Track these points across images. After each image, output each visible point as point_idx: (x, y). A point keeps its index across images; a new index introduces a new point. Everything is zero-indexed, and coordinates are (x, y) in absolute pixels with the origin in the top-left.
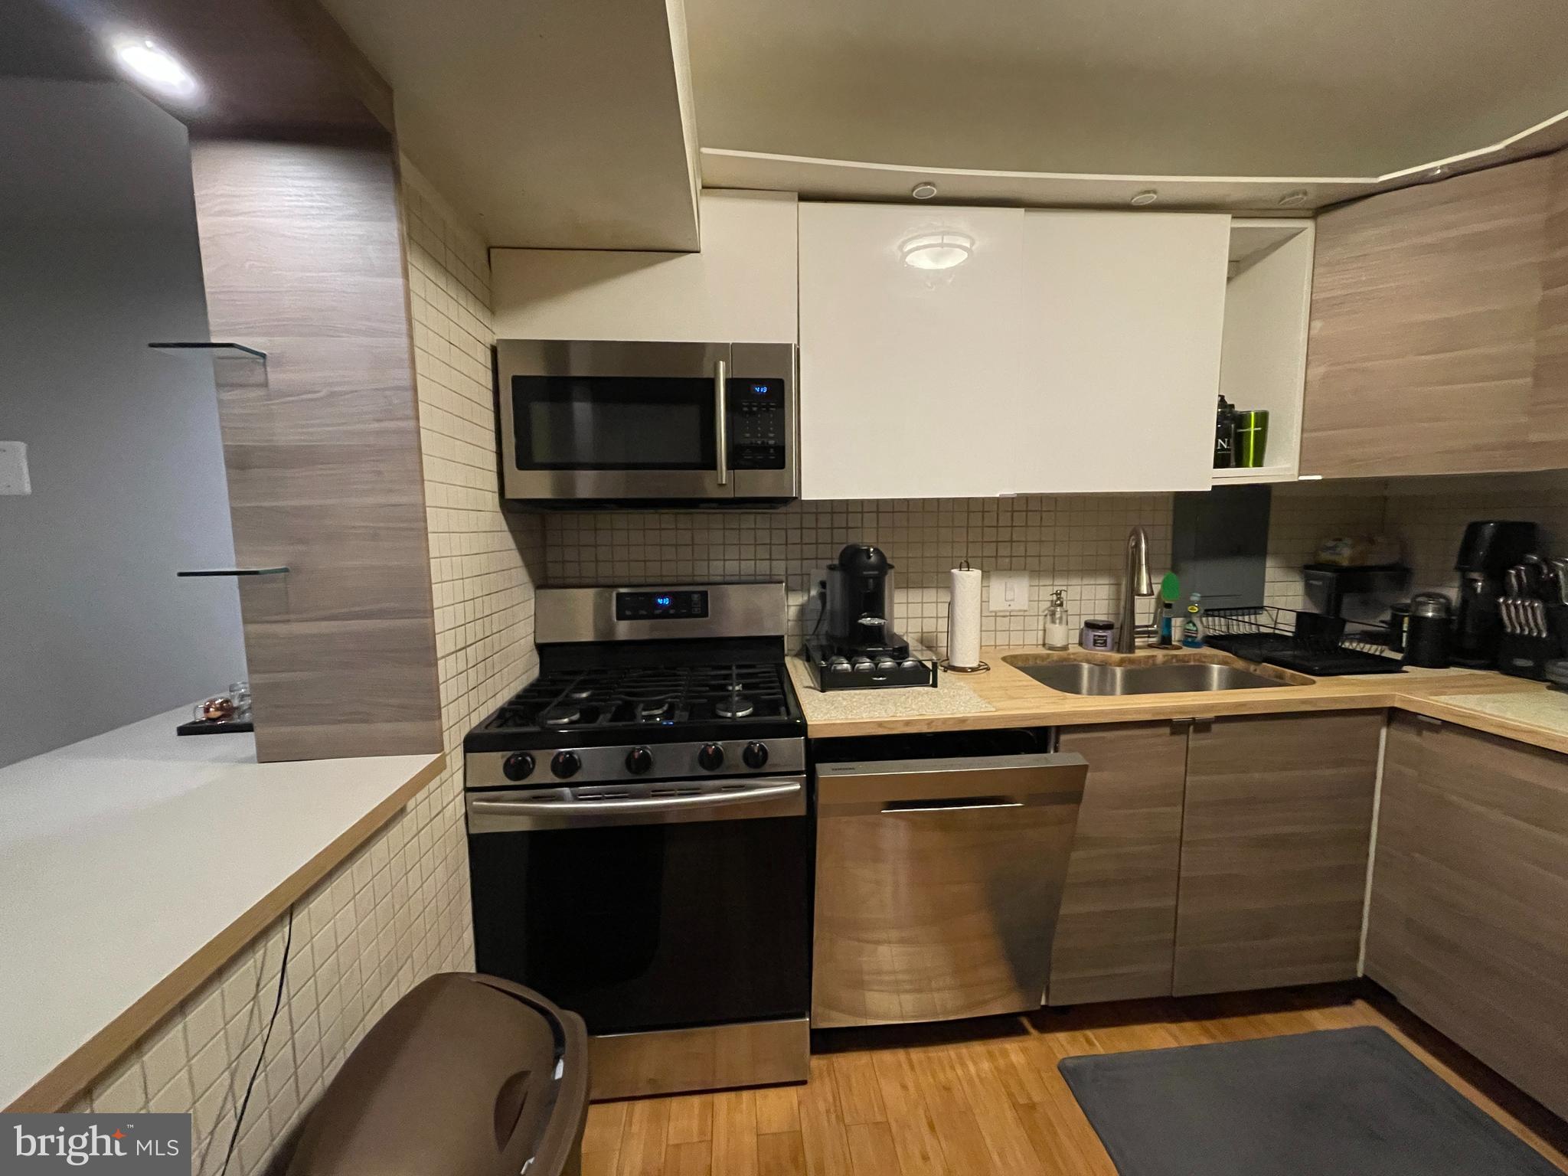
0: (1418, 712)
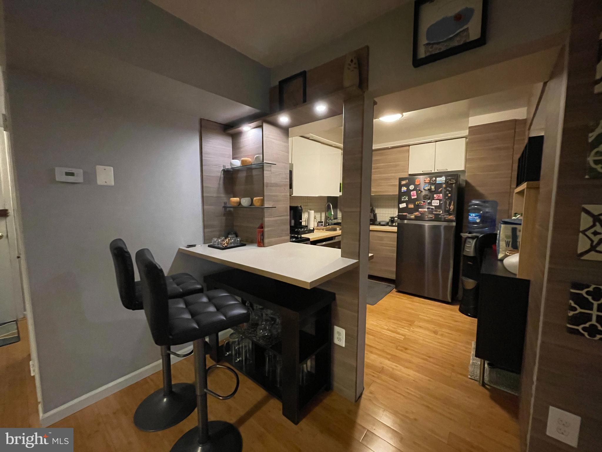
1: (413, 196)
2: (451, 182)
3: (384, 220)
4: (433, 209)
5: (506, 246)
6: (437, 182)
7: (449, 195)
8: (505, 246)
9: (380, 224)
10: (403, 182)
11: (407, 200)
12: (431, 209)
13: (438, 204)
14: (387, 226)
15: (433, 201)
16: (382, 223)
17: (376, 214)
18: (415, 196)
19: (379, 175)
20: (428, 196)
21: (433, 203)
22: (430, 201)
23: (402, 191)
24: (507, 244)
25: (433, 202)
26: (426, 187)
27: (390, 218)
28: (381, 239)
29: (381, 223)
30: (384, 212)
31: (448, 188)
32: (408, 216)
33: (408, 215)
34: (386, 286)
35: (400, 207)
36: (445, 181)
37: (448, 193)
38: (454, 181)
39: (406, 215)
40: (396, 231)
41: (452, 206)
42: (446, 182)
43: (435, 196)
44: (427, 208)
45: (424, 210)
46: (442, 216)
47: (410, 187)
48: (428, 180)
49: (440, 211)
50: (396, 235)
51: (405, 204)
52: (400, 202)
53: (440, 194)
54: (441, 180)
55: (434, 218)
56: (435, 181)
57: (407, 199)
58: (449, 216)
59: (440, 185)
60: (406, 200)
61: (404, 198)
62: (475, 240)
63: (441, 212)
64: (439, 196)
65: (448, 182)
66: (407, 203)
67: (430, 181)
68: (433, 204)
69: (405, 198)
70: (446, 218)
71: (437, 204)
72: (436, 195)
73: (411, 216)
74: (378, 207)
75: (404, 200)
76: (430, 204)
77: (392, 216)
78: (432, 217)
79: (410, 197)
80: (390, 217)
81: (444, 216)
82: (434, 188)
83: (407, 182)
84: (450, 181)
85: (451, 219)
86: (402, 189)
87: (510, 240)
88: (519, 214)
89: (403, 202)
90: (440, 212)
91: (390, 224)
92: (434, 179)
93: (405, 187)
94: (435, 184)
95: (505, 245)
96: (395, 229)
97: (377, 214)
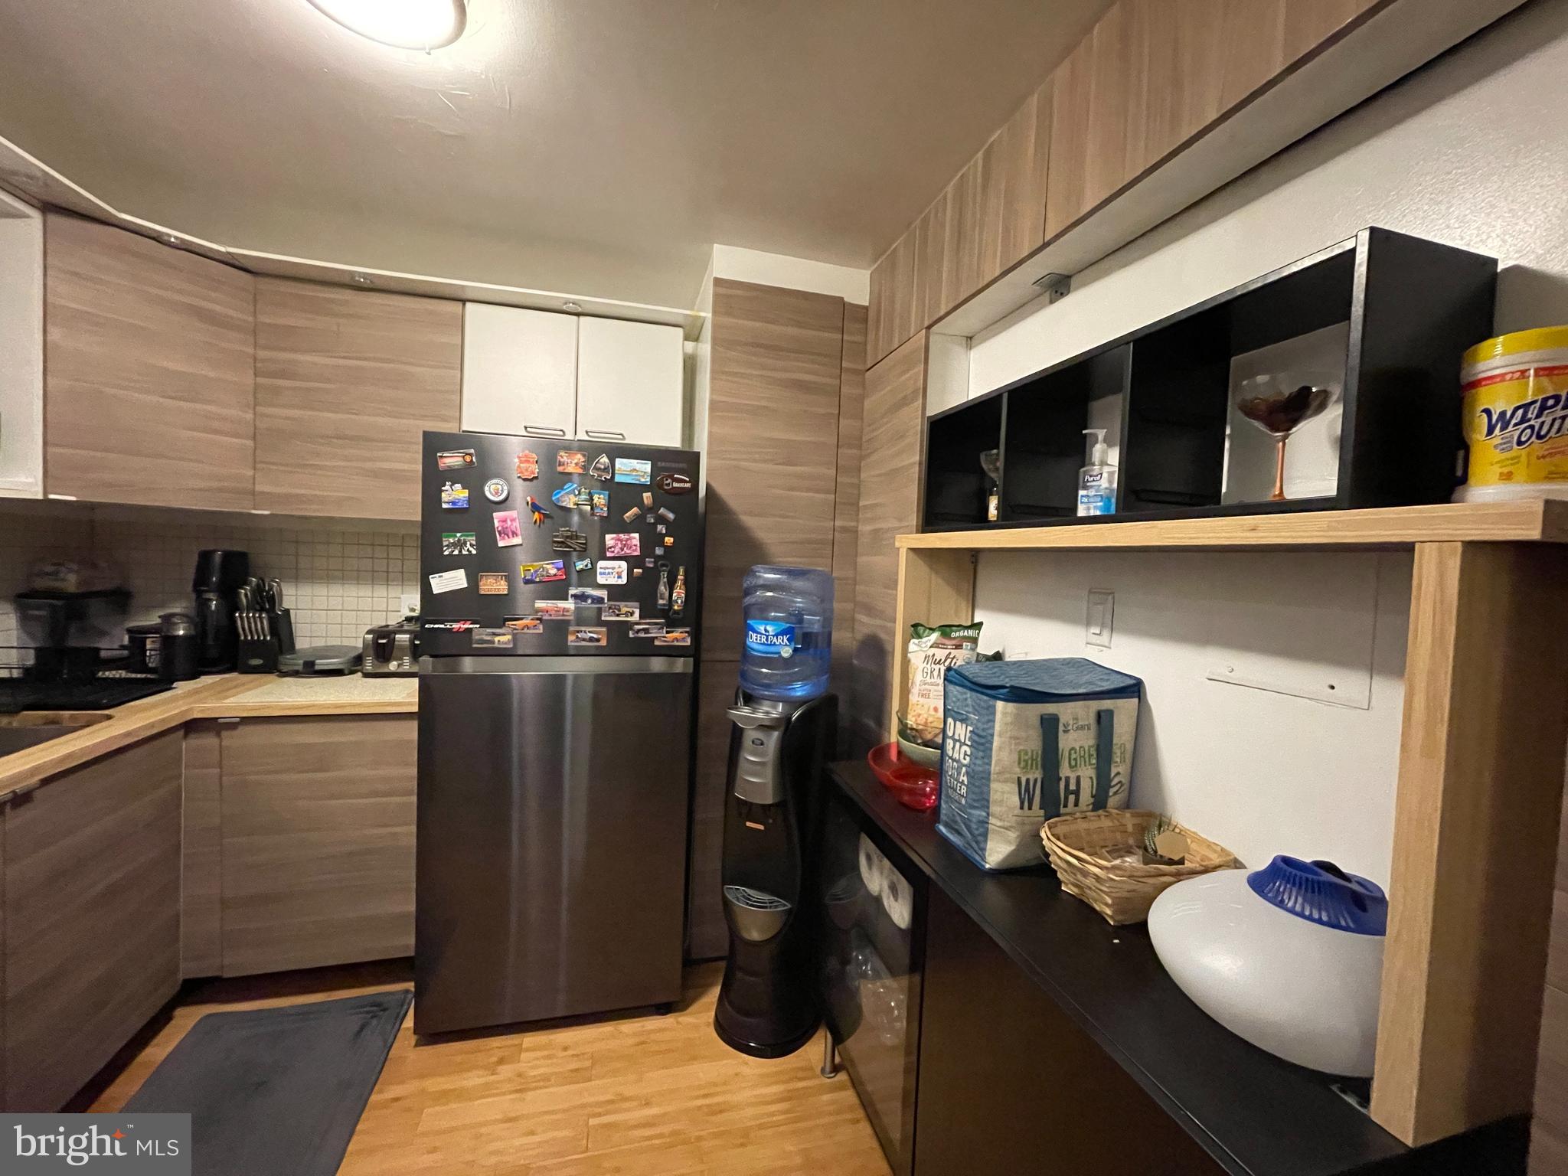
0: (217, 716)
1: (504, 533)
2: (675, 485)
3: (336, 642)
4: (600, 600)
5: (1022, 808)
6: (618, 479)
7: (669, 540)
8: (1018, 803)
9: (310, 670)
10: (451, 460)
11: (474, 552)
12: (592, 603)
13: (624, 581)
14: (352, 672)
15: (601, 564)
16: (322, 664)
17: (287, 612)
18: (514, 534)
19: (296, 413)
20: (577, 537)
21: (601, 574)
22: (587, 561)
23: (444, 506)
24: (1026, 796)
25: (599, 570)
26: (568, 493)
27: (370, 636)
28: (322, 759)
29: (318, 661)
30: (335, 603)
31: (662, 510)
32: (476, 637)
33: (481, 633)
34: (354, 1022)
35: (435, 591)
36: (653, 476)
37: (664, 531)
38: (685, 482)
39: (469, 630)
40: (415, 709)
41: (678, 590)
42: (655, 486)
43: (610, 539)
44: (575, 596)
45: (562, 604)
46: (638, 631)
47: (486, 489)
48: (576, 464)
49: (630, 610)
50: (411, 731)
51: (461, 573)
52: (434, 562)
53: (633, 535)
54: (634, 471)
55: (603, 643)
56: (605, 470)
57: (470, 548)
58: (667, 632)
59: (633, 491)
60: (464, 552)
61: (454, 545)
62: (776, 734)
63: (636, 617)
64: (627, 540)
65: (660, 485)
66: (475, 567)
67: (584, 468)
68: (601, 580)
69: (461, 544)
70: (657, 643)
71: (620, 577)
72: (614, 535)
73: (497, 639)
74: (297, 576)
75: (456, 552)
76: (588, 577)
77: (379, 622)
78: (598, 640)
79: (486, 535)
80: (368, 632)
81: (646, 631)
82: (603, 501)
83: (468, 458)
84: (669, 481)
85: (676, 643)
86: (443, 495)
87: (1037, 774)
88: (932, 630)
89: (451, 564)
90: (632, 614)
91: (369, 665)
92: (604, 460)
93: (458, 486)
94: (609, 485)
95: (1016, 799)
96: (403, 694)
97: (292, 613)
